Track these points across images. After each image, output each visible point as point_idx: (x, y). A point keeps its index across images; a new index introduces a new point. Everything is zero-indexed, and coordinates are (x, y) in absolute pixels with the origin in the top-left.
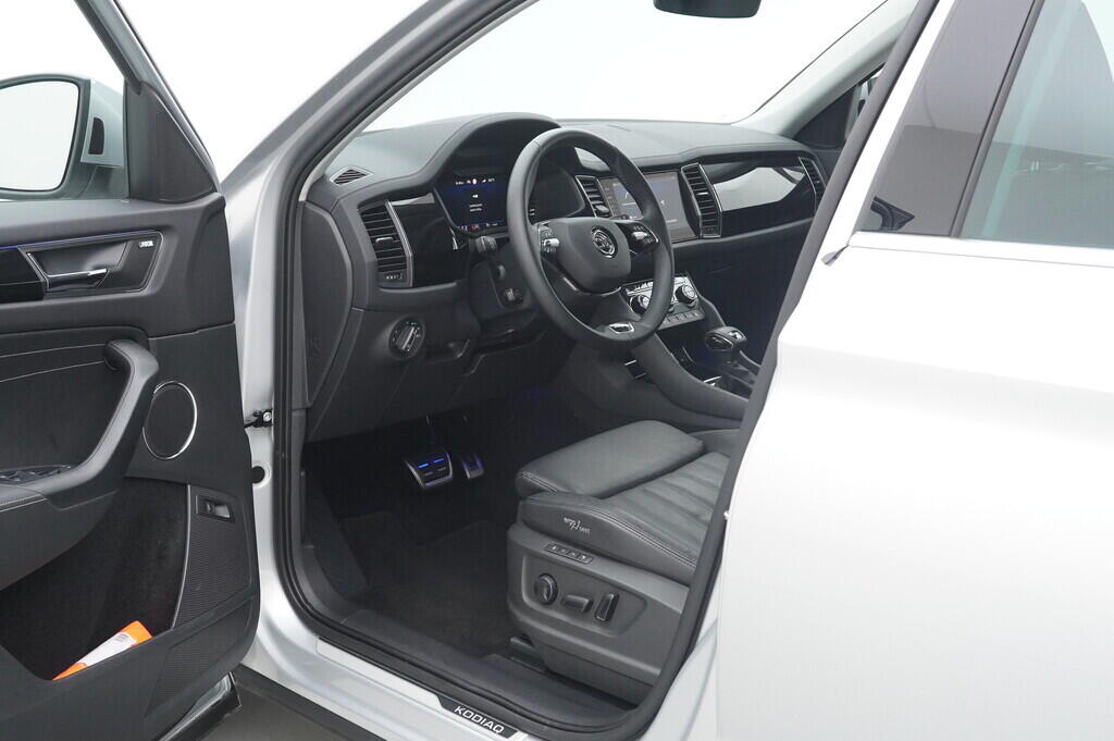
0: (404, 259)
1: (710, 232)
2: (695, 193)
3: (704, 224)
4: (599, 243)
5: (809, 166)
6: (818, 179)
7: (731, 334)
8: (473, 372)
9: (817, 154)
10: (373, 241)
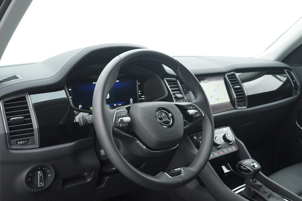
0: (33, 131)
1: (241, 106)
2: (233, 86)
3: (238, 102)
4: (161, 119)
5: (290, 74)
6: (294, 79)
7: (252, 165)
8: (103, 186)
9: (293, 68)
10: (8, 119)
